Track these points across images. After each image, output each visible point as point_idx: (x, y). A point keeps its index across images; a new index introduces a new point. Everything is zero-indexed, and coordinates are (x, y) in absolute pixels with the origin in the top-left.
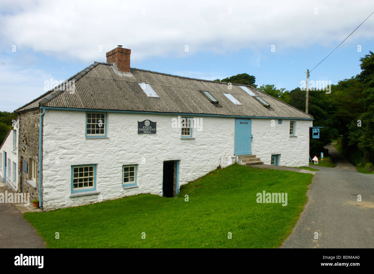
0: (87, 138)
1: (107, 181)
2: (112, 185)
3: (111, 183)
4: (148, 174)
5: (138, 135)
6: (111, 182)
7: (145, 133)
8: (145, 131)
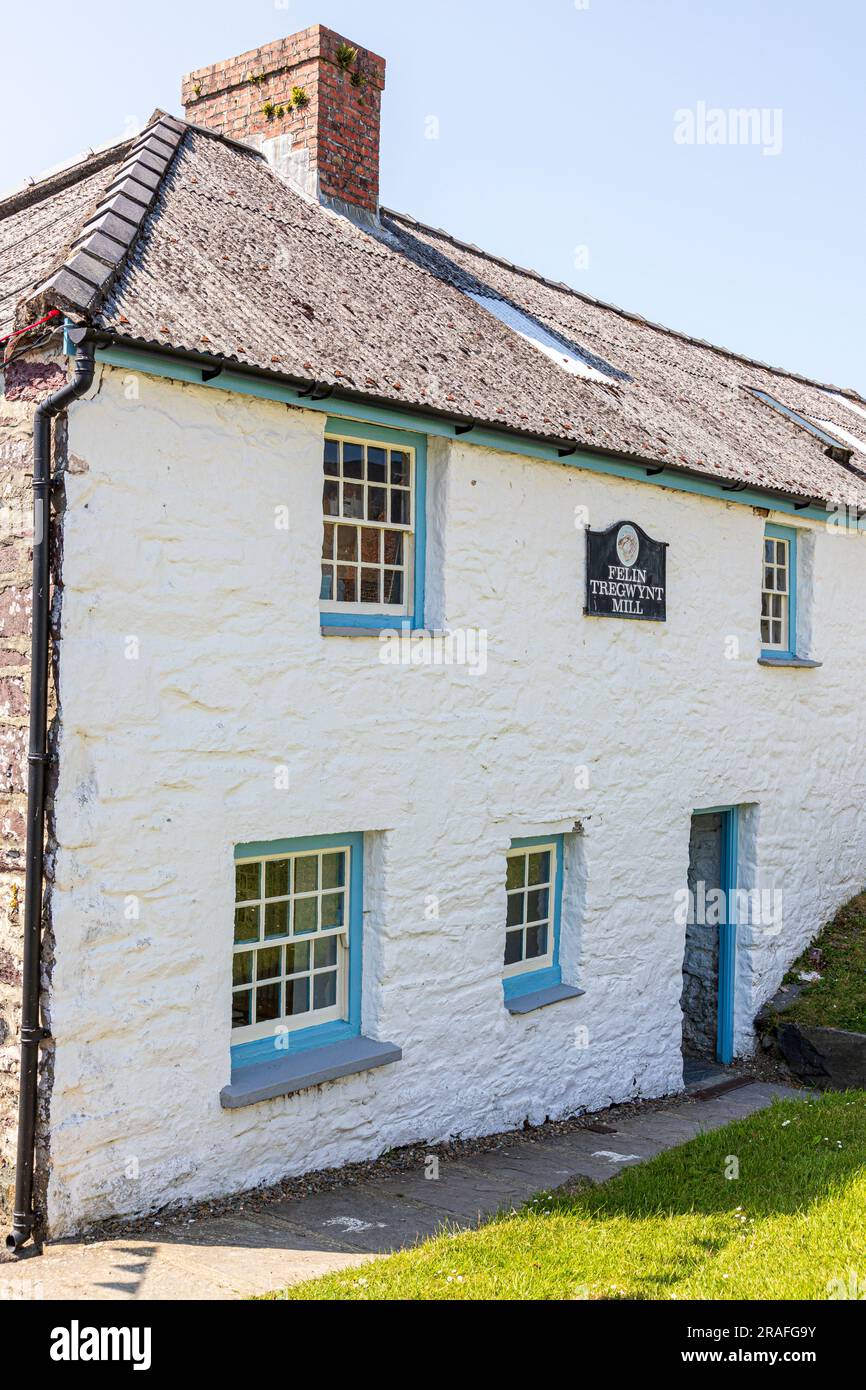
0: (330, 626)
1: (432, 962)
2: (451, 990)
3: (450, 974)
4: (625, 904)
5: (584, 620)
6: (446, 969)
7: (618, 615)
8: (618, 598)
